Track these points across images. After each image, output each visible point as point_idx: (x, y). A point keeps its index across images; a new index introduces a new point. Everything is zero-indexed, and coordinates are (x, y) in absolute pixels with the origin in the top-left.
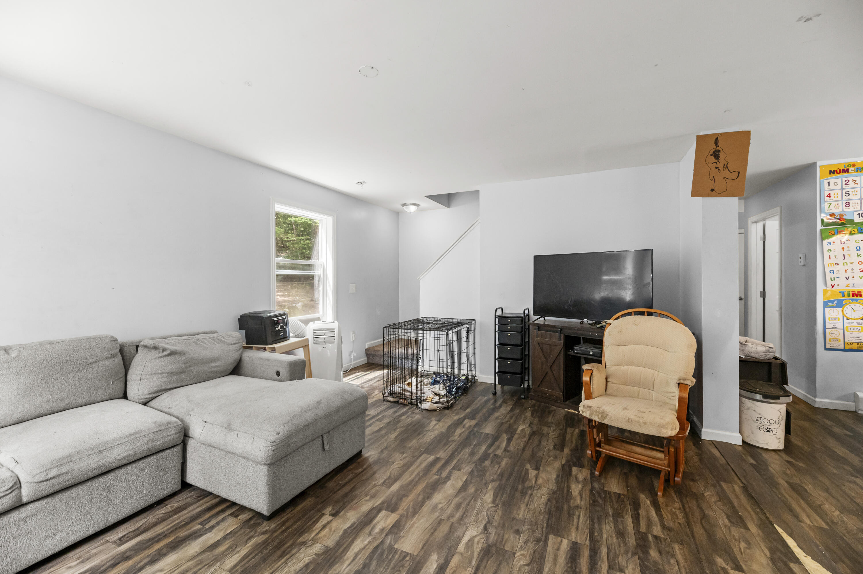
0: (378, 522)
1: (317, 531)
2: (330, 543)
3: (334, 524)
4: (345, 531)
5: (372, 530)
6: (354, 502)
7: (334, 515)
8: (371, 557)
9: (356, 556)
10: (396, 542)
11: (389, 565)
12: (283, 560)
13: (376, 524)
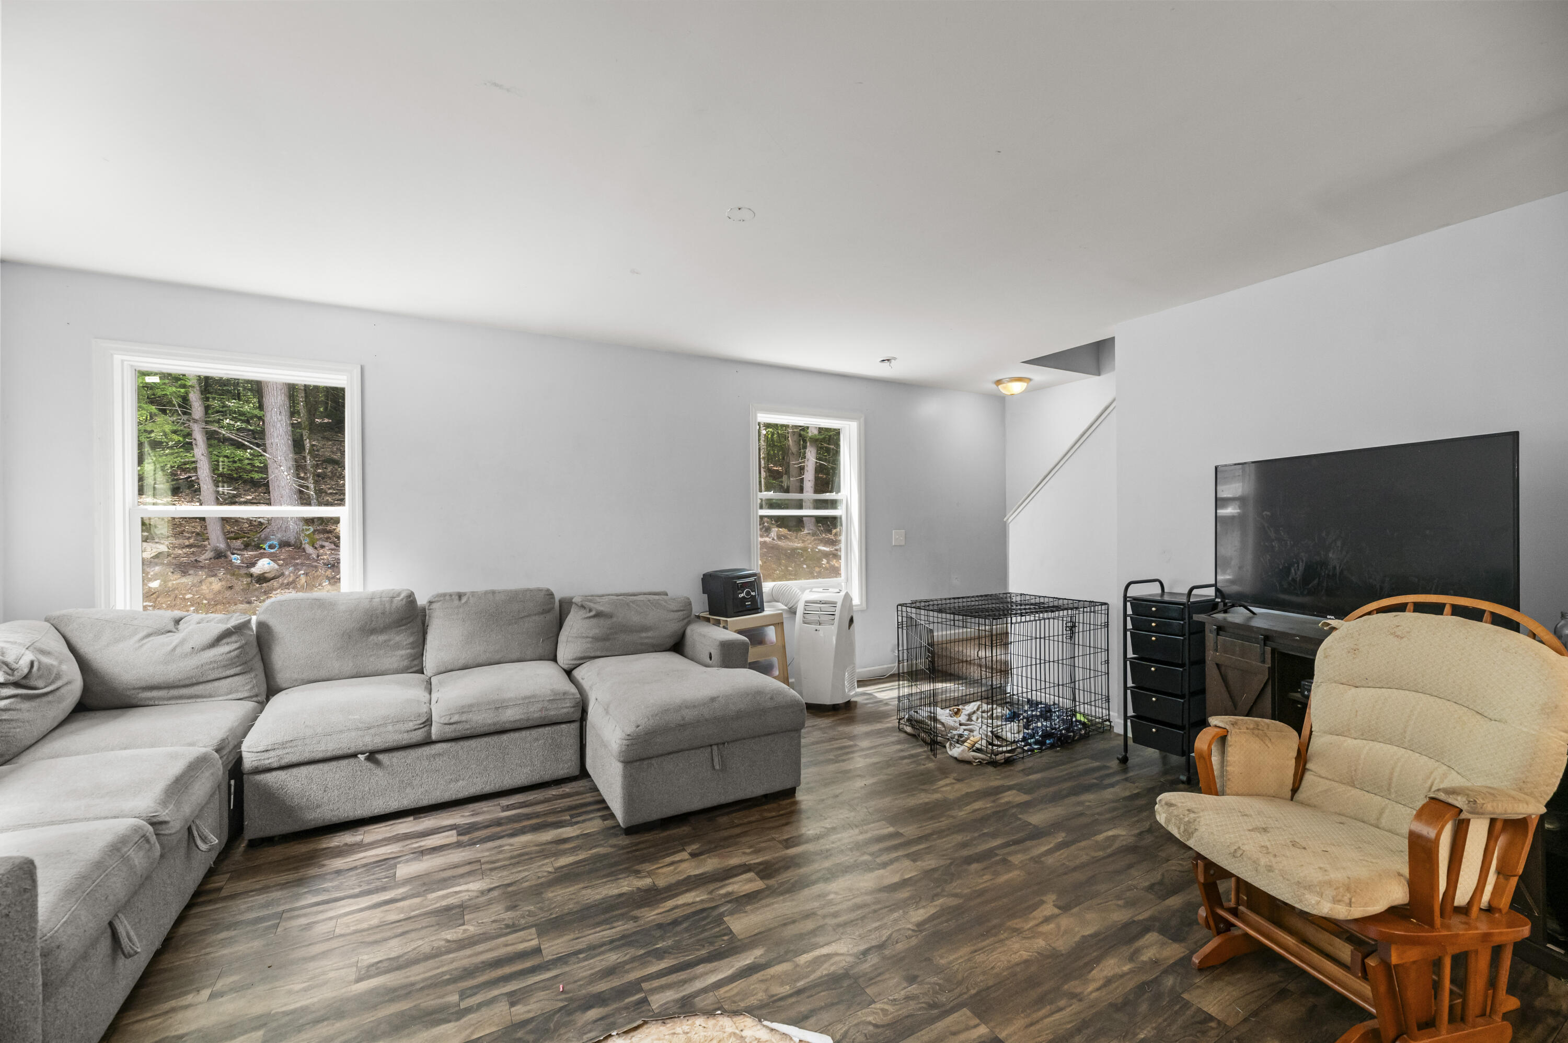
0: (733, 883)
1: (661, 865)
2: (661, 883)
3: (684, 866)
4: (689, 877)
5: (717, 888)
6: (729, 849)
7: (694, 855)
8: (686, 918)
9: (676, 907)
10: (731, 913)
11: (698, 935)
12: (604, 880)
13: (730, 884)
